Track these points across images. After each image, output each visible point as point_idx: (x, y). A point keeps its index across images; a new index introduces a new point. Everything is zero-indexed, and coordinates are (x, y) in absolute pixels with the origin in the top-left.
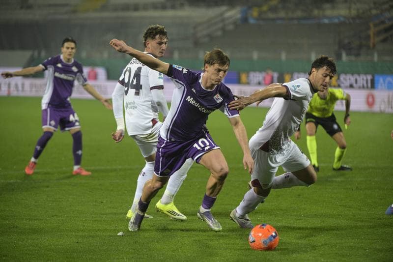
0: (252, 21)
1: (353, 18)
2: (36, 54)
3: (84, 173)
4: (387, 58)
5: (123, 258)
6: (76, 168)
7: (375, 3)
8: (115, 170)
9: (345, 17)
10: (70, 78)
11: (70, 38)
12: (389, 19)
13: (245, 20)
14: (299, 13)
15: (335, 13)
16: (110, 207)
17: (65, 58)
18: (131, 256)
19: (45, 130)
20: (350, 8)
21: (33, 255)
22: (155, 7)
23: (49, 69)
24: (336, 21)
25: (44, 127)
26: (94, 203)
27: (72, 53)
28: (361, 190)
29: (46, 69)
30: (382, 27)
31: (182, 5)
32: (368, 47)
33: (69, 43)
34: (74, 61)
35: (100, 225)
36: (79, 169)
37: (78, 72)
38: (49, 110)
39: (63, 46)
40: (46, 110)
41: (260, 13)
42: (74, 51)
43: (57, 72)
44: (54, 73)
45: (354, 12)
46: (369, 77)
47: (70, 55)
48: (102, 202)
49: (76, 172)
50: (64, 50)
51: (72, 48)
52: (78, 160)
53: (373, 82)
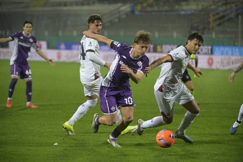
0: (137, 13)
1: (200, 11)
2: (4, 33)
3: (33, 106)
4: (221, 36)
5: (58, 159)
6: (28, 103)
7: (213, 2)
8: (53, 105)
9: (195, 10)
10: (28, 46)
11: (29, 21)
12: (222, 12)
13: (133, 12)
14: (166, 8)
15: (188, 7)
16: (49, 128)
17: (25, 33)
18: (62, 158)
19: (12, 78)
20: (197, 5)
21: (2, 157)
22: (77, 4)
23: (15, 40)
24: (189, 12)
25: (12, 76)
26: (40, 125)
27: (30, 30)
28: (205, 117)
29: (13, 40)
30: (217, 16)
31: (94, 3)
32: (209, 29)
33: (28, 24)
34: (31, 35)
35: (43, 139)
36: (30, 104)
37: (33, 42)
38: (15, 65)
39: (24, 26)
40: (13, 65)
41: (142, 8)
42: (31, 29)
43: (20, 42)
44: (18, 42)
45: (200, 7)
46: (210, 47)
47: (28, 31)
48: (44, 125)
49: (28, 106)
50: (25, 28)
51: (30, 27)
52: (29, 99)
53: (212, 50)
